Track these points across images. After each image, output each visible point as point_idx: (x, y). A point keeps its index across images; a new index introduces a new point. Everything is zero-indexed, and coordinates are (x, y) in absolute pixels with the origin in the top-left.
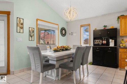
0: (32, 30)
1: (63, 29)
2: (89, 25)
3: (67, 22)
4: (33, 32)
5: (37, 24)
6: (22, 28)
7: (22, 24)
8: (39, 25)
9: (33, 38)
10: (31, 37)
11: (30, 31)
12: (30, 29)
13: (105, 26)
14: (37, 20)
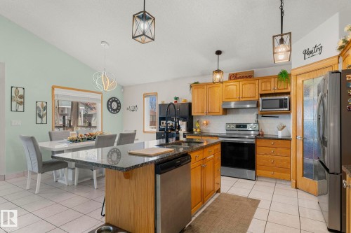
0: (42, 106)
1: (112, 100)
2: (156, 94)
3: (123, 87)
4: (45, 108)
5: (53, 96)
6: (22, 103)
7: (22, 97)
8: (58, 96)
9: (44, 119)
10: (41, 117)
11: (37, 108)
12: (39, 104)
13: (176, 98)
14: (53, 88)
